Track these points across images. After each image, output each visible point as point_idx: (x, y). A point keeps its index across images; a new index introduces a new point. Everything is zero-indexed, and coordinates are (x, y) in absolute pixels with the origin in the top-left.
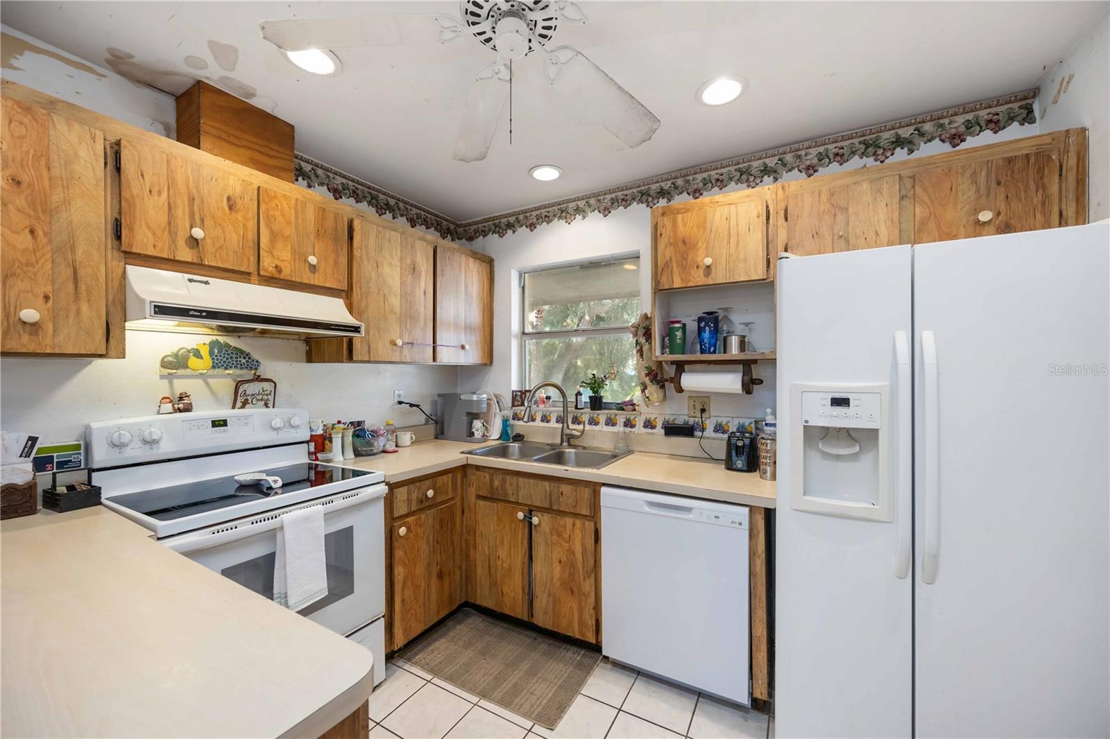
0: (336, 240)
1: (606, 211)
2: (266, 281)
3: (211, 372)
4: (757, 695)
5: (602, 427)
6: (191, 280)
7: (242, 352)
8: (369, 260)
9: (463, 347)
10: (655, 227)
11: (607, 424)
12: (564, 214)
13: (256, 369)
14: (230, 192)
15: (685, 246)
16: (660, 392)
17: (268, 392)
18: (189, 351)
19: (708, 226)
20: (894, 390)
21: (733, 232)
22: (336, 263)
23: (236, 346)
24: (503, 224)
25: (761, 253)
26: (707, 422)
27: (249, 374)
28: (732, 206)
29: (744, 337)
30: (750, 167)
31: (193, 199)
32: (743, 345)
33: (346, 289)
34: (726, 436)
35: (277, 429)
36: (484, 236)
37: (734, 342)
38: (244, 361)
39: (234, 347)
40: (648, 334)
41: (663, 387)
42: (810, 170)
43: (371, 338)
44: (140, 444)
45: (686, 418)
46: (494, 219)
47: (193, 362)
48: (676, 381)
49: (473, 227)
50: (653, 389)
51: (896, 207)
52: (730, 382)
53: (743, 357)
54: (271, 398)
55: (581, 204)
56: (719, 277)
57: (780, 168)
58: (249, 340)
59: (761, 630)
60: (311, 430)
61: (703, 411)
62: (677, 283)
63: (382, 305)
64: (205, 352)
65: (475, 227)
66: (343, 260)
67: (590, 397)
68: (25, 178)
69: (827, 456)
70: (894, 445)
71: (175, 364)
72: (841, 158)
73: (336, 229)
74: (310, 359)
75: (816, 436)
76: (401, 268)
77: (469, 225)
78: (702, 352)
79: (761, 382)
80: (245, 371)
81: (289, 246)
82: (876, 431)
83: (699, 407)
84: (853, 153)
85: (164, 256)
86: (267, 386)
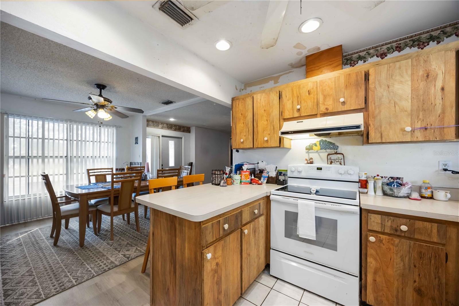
0: (357, 85)
2: (323, 115)
3: (320, 151)
6: (297, 122)
7: (331, 143)
8: (381, 87)
13: (337, 149)
14: (309, 89)
17: (341, 159)
18: (313, 144)
22: (357, 96)
23: (329, 141)
27: (333, 151)
31: (298, 97)
33: (364, 107)
35: (341, 174)
38: (332, 146)
43: (383, 130)
44: (297, 172)
47: (314, 147)
58: (334, 138)
60: (359, 177)
63: (393, 109)
64: (318, 144)
66: (362, 93)
68: (266, 109)
71: (309, 149)
73: (357, 81)
76: (412, 80)
80: (332, 150)
81: (332, 98)
85: (291, 117)
86: (340, 156)
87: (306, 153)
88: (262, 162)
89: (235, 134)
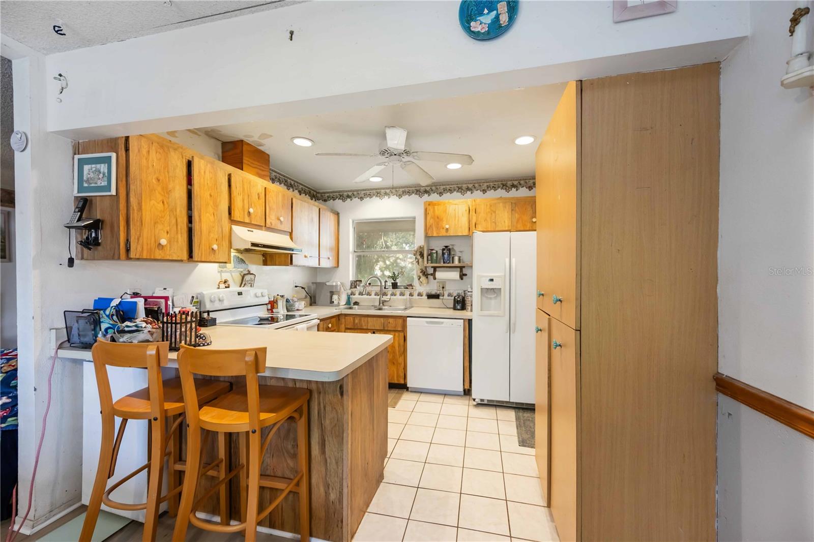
0: (288, 208)
1: (400, 196)
2: (267, 229)
3: (233, 269)
4: (466, 387)
5: (398, 297)
6: (248, 231)
7: (243, 261)
8: (298, 218)
9: (329, 258)
10: (426, 210)
11: (400, 295)
12: (379, 195)
14: (258, 191)
15: (438, 219)
16: (426, 279)
17: (252, 279)
19: (447, 212)
20: (505, 276)
21: (457, 216)
22: (288, 219)
24: (344, 195)
25: (467, 225)
26: (445, 293)
27: (246, 271)
28: (457, 206)
29: (460, 257)
30: (462, 186)
31: (249, 195)
32: (459, 261)
33: (291, 231)
34: (453, 298)
35: (258, 297)
36: (334, 200)
37: (456, 259)
38: (244, 264)
39: (241, 259)
40: (422, 255)
41: (427, 277)
42: (484, 191)
44: (219, 301)
45: (436, 291)
46: (339, 192)
48: (433, 275)
50: (423, 279)
51: (510, 213)
52: (455, 275)
53: (460, 265)
54: (253, 282)
55: (388, 191)
56: (451, 233)
57: (473, 188)
58: (245, 255)
59: (467, 364)
60: (269, 298)
61: (443, 288)
62: (435, 235)
63: (302, 237)
65: (328, 195)
66: (290, 217)
67: (392, 283)
69: (487, 297)
70: (505, 294)
72: (495, 188)
73: (288, 204)
74: (265, 263)
75: (485, 291)
76: (308, 221)
77: (325, 193)
78: (444, 263)
79: (466, 275)
81: (275, 213)
82: (500, 289)
83: (441, 286)
84: (499, 187)
85: (242, 221)
86: (252, 276)
87: (219, 272)
88: (165, 289)
89: (139, 224)
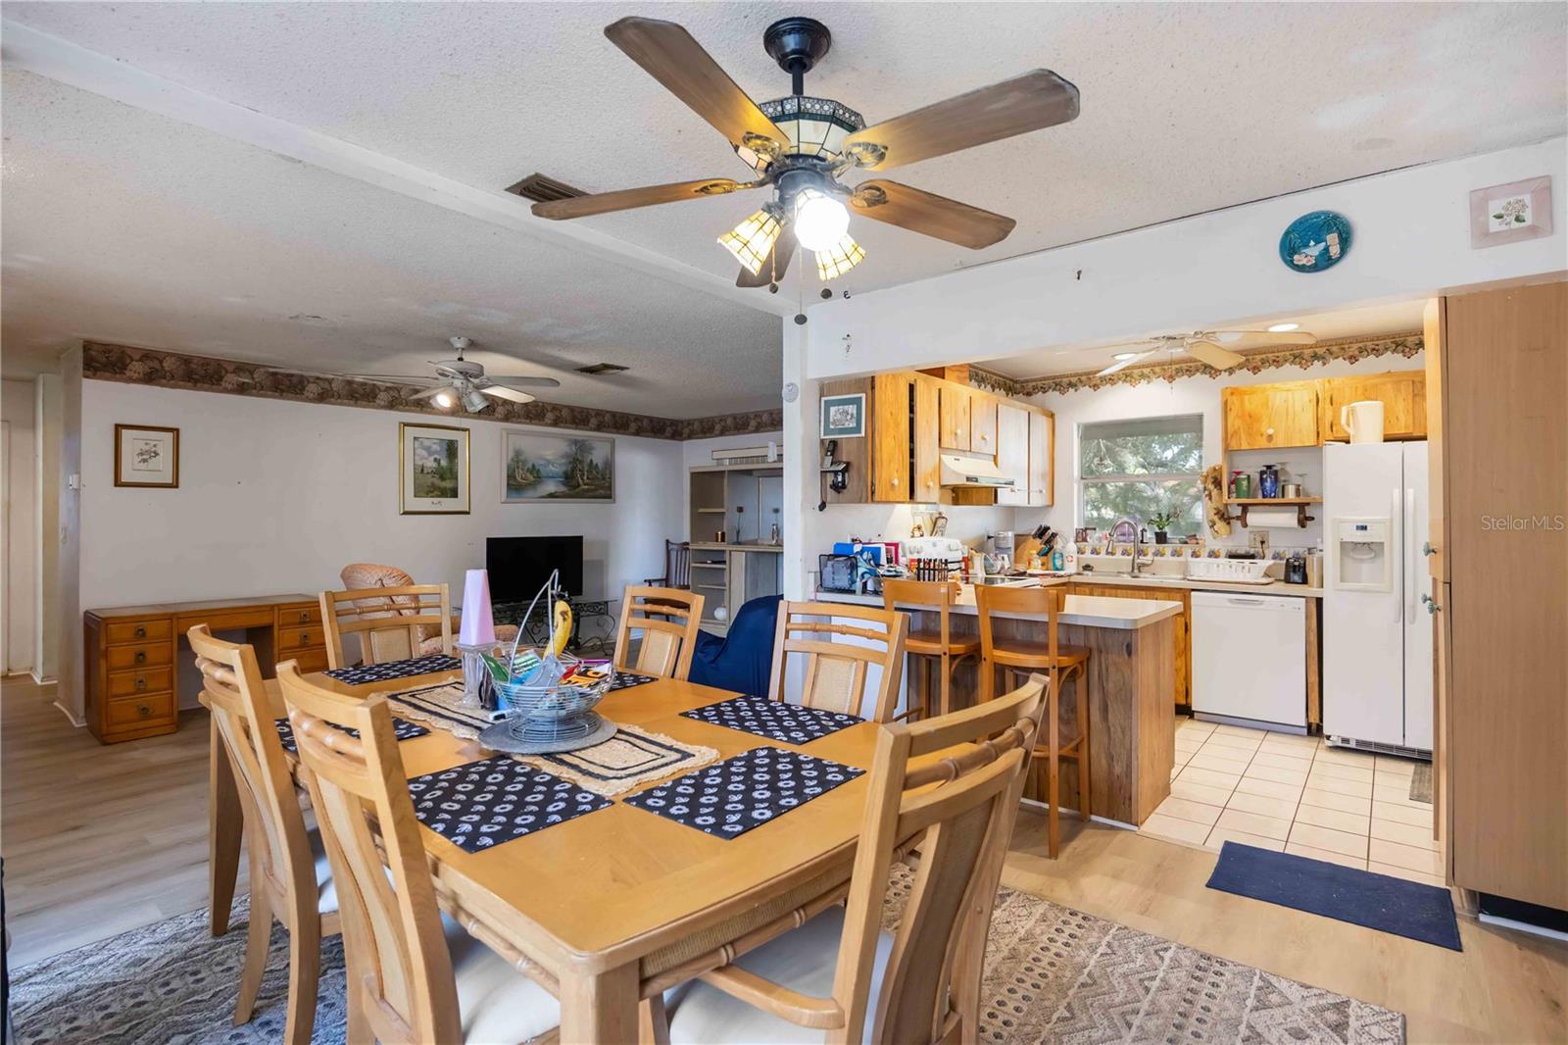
0: (993, 420)
1: (1171, 379)
4: (1312, 720)
5: (1168, 557)
8: (1003, 431)
9: (1041, 492)
10: (1226, 403)
11: (1173, 555)
12: (1128, 378)
15: (1251, 420)
16: (1227, 527)
17: (944, 526)
19: (1270, 404)
20: (1392, 520)
21: (1291, 410)
22: (993, 437)
24: (1063, 383)
25: (1313, 428)
26: (1266, 551)
27: (937, 513)
28: (1290, 393)
29: (1299, 486)
30: (1302, 353)
32: (1298, 492)
33: (996, 454)
34: (1285, 561)
35: (952, 551)
36: (1044, 392)
37: (1291, 490)
40: (1217, 483)
41: (1229, 523)
42: (1353, 359)
45: (1248, 549)
46: (1054, 378)
48: (1242, 518)
49: (1031, 384)
50: (1220, 525)
51: (1410, 401)
52: (1289, 518)
53: (1298, 500)
54: (945, 529)
55: (1146, 371)
56: (1279, 442)
57: (1327, 355)
59: (1314, 678)
61: (1262, 542)
62: (1245, 446)
65: (1034, 384)
66: (995, 433)
67: (1156, 533)
69: (1354, 559)
70: (1393, 554)
72: (1377, 352)
73: (993, 413)
74: (956, 502)
75: (1347, 548)
77: (1027, 381)
78: (1264, 496)
79: (1313, 519)
82: (1382, 544)
83: (1259, 539)
84: (1387, 349)
85: (950, 446)
88: (879, 535)
